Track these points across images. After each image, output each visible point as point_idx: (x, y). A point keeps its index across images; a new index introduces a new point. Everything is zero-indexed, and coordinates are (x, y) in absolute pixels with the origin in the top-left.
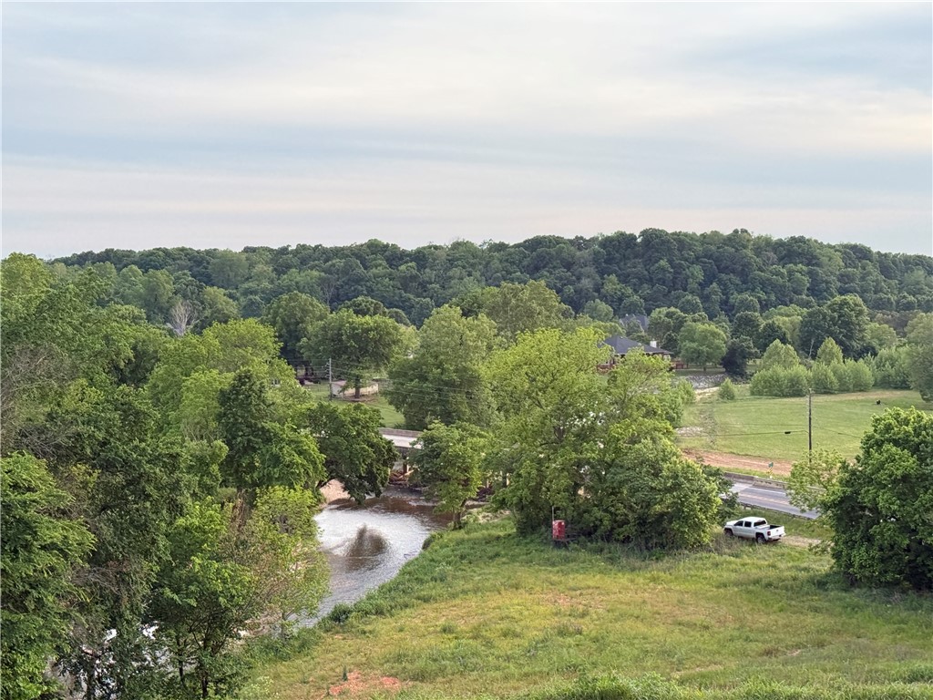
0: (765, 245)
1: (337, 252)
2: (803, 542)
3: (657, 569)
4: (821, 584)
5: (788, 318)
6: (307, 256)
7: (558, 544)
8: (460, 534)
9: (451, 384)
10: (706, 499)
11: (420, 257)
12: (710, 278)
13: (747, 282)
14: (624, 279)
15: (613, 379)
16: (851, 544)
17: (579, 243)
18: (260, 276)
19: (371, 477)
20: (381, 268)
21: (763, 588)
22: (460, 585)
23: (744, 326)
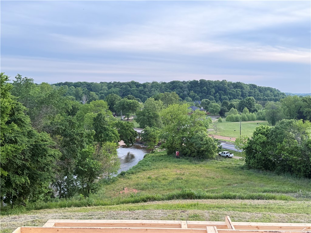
0: (230, 84)
1: (124, 84)
2: (238, 158)
3: (202, 164)
4: (242, 168)
5: (236, 102)
6: (116, 85)
7: (177, 157)
8: (153, 154)
9: (151, 117)
10: (214, 147)
11: (144, 85)
12: (216, 92)
13: (226, 93)
14: (195, 92)
15: (192, 117)
16: (250, 158)
17: (184, 83)
18: (104, 90)
19: (131, 140)
20: (134, 88)
21: (228, 169)
22: (153, 167)
23: (225, 104)
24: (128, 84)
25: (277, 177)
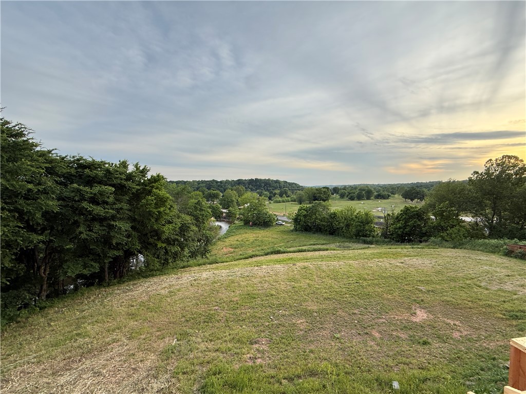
2: (289, 225)
7: (251, 226)
8: (234, 225)
12: (265, 185)
13: (270, 186)
16: (297, 225)
17: (245, 180)
22: (237, 233)
23: (271, 193)
24: (211, 181)
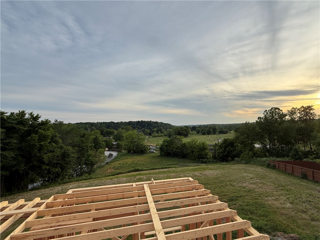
0: (153, 122)
1: (108, 123)
2: (157, 152)
3: (142, 156)
4: (159, 156)
5: (155, 129)
7: (132, 154)
8: (121, 153)
9: (120, 137)
10: (147, 148)
11: (117, 123)
12: (148, 125)
13: (151, 126)
14: (139, 125)
16: (162, 152)
19: (111, 147)
20: (113, 124)
21: (153, 157)
22: (121, 159)
23: (151, 130)
25: (172, 159)
